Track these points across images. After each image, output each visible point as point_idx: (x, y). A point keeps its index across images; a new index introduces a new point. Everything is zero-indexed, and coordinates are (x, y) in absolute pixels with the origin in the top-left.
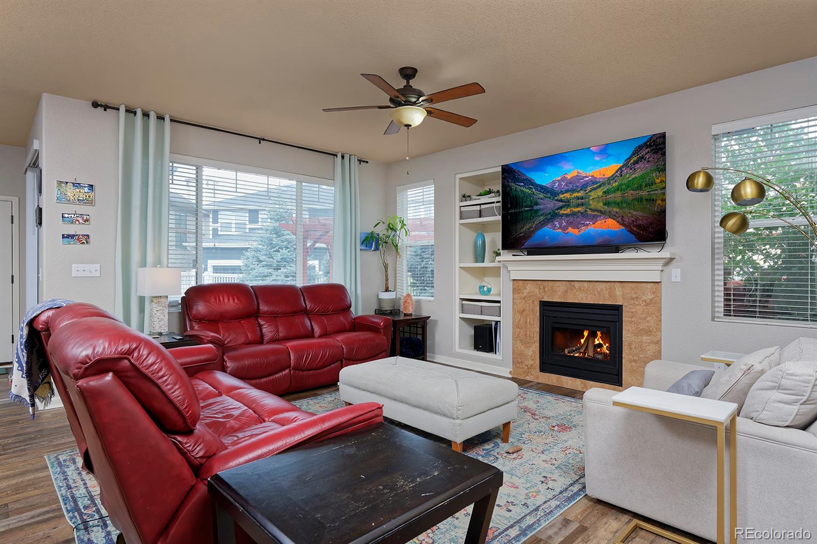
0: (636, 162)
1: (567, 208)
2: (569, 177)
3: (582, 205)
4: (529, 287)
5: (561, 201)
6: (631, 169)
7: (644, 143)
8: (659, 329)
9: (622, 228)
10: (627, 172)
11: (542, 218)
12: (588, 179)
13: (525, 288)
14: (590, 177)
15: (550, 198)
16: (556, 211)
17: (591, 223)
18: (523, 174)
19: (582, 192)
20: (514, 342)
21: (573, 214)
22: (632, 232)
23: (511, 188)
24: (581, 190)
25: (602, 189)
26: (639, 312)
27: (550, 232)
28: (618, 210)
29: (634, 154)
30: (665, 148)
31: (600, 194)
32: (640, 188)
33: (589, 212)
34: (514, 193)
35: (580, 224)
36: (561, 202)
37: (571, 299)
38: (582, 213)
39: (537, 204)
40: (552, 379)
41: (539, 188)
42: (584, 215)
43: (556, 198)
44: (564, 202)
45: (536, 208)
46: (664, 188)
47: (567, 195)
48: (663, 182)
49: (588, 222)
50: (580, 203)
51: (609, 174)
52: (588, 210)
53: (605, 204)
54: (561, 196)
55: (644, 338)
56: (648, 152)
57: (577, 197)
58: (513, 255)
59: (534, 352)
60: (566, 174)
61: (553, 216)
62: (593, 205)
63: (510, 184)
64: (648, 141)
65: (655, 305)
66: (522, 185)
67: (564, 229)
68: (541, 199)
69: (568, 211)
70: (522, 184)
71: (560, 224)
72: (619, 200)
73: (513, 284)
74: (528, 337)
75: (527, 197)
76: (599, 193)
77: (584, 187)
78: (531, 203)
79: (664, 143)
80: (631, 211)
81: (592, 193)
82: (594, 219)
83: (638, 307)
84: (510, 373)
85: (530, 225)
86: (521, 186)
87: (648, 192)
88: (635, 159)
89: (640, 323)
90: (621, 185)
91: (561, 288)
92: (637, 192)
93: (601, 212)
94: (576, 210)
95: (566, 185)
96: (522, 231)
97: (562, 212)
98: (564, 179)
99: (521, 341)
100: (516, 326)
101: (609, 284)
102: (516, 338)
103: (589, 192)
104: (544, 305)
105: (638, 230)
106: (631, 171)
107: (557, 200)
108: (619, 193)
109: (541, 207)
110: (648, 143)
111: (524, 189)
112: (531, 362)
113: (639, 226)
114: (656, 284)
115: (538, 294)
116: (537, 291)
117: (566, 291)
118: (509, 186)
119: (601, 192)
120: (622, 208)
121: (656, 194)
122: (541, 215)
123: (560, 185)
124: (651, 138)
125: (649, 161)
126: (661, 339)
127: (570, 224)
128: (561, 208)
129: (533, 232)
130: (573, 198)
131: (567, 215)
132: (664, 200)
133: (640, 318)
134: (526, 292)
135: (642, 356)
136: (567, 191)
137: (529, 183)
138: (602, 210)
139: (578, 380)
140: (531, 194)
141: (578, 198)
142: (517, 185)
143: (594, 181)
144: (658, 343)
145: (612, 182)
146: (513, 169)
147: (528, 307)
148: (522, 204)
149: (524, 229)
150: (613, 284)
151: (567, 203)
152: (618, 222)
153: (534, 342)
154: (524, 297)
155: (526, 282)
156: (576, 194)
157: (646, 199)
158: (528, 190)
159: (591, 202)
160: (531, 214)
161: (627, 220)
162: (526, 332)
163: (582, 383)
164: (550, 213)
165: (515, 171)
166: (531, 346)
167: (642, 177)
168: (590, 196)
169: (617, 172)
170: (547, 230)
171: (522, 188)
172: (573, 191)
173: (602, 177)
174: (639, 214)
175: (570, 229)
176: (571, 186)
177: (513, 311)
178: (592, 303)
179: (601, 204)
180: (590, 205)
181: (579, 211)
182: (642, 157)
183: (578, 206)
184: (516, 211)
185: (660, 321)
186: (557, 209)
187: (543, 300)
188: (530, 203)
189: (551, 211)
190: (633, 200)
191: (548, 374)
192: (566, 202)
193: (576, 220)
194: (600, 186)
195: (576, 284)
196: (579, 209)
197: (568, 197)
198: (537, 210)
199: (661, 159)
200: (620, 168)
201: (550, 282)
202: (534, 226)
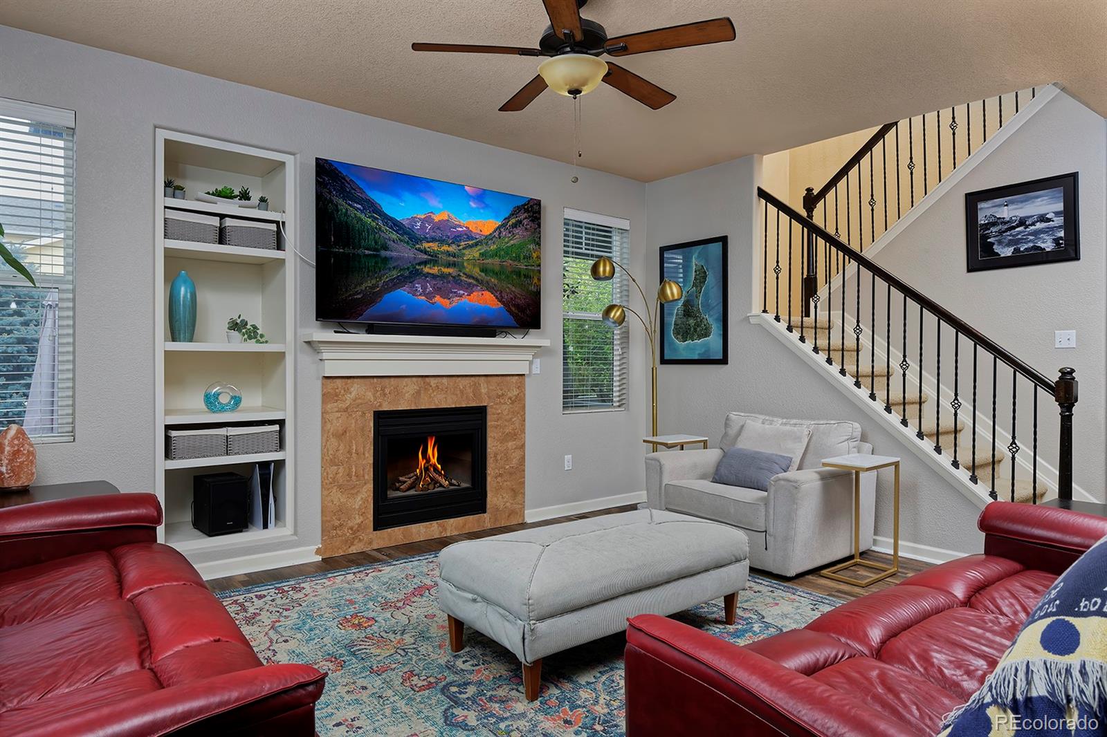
0: (515, 226)
1: (434, 266)
2: (436, 218)
3: (454, 265)
4: (356, 389)
5: (425, 252)
6: (510, 233)
7: (522, 205)
8: (523, 431)
9: (501, 305)
10: (505, 235)
11: (395, 273)
12: (461, 229)
13: (347, 391)
14: (464, 229)
15: (408, 243)
16: (417, 267)
17: (466, 294)
18: (360, 189)
19: (454, 246)
20: (326, 493)
21: (443, 276)
22: (510, 311)
23: (337, 206)
24: (453, 243)
25: (479, 250)
26: (505, 413)
27: (407, 298)
28: (496, 282)
29: (513, 215)
30: (540, 218)
31: (477, 255)
32: (517, 259)
33: (464, 278)
34: (343, 219)
35: (452, 292)
36: (426, 254)
37: (424, 405)
38: (454, 277)
39: (386, 248)
40: (396, 535)
41: (390, 223)
42: (457, 281)
43: (417, 246)
44: (429, 255)
45: (383, 253)
46: (539, 265)
47: (434, 246)
48: (539, 257)
49: (462, 292)
50: (451, 262)
51: (487, 231)
52: (461, 274)
53: (482, 271)
54: (426, 245)
55: (510, 444)
56: (526, 218)
57: (448, 251)
58: (336, 332)
59: (365, 501)
60: (432, 212)
61: (411, 275)
62: (469, 268)
63: (335, 199)
64: (525, 205)
65: (519, 400)
66: (360, 210)
67: (429, 296)
68: (394, 241)
69: (435, 270)
70: (359, 206)
71: (424, 288)
72: (497, 269)
73: (323, 384)
74: (354, 478)
75: (368, 232)
76: (475, 253)
77: (457, 239)
78: (376, 243)
79: (540, 213)
80: (509, 285)
81: (466, 252)
82: (469, 288)
83: (504, 407)
84: (318, 552)
85: (374, 282)
86: (357, 209)
87: (526, 266)
88: (513, 221)
89: (506, 426)
90: (499, 249)
91: (410, 388)
92: (516, 263)
93: (477, 280)
94: (446, 270)
95: (432, 229)
96: (358, 289)
97: (426, 270)
98: (428, 219)
99: (340, 487)
100: (329, 461)
101: (473, 379)
102: (328, 484)
103: (464, 249)
104: (380, 416)
105: (516, 311)
106: (510, 235)
107: (419, 250)
108: (497, 260)
109: (394, 254)
110: (526, 207)
111: (363, 216)
112: (358, 520)
113: (517, 306)
114: (521, 377)
115: (372, 399)
116: (370, 395)
117: (418, 392)
118: (331, 201)
119: (478, 253)
120: (499, 280)
121: (533, 270)
122: (394, 268)
123: (423, 227)
124: (529, 201)
125: (526, 229)
126: (524, 443)
127: (438, 290)
128: (425, 263)
129: (380, 294)
130: (442, 253)
131: (434, 276)
132: (539, 280)
133: (506, 420)
134: (349, 398)
135: (507, 467)
136: (433, 240)
137: (374, 209)
138: (479, 277)
139: (435, 523)
140: (376, 228)
141: (448, 254)
142: (349, 205)
143: (468, 235)
144: (523, 446)
145: (490, 242)
146: (340, 172)
147: (353, 425)
148: (359, 241)
149: (363, 287)
150: (477, 378)
151: (433, 259)
152: (497, 298)
153: (365, 484)
154: (347, 408)
155: (349, 381)
156: (445, 248)
157: (525, 275)
158: (370, 220)
159: (465, 264)
160: (376, 263)
161: (506, 297)
162: (350, 469)
163: (439, 525)
164: (408, 268)
165: (345, 179)
166: (358, 491)
167: (521, 247)
168: (464, 254)
169: (495, 231)
170: (402, 293)
171: (359, 214)
172: (442, 241)
173: (479, 232)
174: (516, 290)
175: (437, 299)
176: (438, 234)
177: (322, 436)
178: (454, 406)
179: (477, 270)
180: (464, 267)
181: (450, 274)
182: (520, 222)
183: (449, 265)
184: (347, 251)
185: (524, 421)
186: (420, 264)
187: (380, 409)
188: (373, 242)
189: (409, 265)
190: (512, 272)
191: (389, 530)
192: (432, 256)
193: (446, 285)
194: (476, 244)
195: (433, 382)
196: (450, 270)
197: (436, 249)
198: (386, 260)
199: (538, 230)
200: (499, 227)
201: (392, 379)
202: (381, 283)
